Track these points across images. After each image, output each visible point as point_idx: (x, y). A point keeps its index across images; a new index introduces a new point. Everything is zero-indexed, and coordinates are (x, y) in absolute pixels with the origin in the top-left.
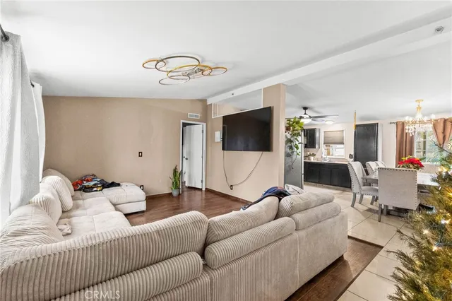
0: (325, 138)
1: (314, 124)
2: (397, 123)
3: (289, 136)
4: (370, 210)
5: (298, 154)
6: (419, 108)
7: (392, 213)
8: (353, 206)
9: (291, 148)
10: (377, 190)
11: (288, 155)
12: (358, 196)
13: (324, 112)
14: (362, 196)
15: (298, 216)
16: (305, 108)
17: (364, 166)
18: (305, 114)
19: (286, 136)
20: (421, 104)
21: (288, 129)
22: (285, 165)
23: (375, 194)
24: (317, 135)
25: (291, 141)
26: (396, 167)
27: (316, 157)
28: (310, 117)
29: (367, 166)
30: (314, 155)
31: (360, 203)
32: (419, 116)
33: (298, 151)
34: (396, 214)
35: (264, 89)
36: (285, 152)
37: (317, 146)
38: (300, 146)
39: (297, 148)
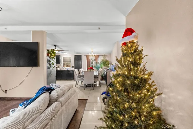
0: (63, 60)
1: (59, 54)
2: (86, 55)
3: (49, 59)
4: (81, 86)
5: (53, 67)
6: (92, 51)
7: (87, 86)
8: (76, 86)
9: (50, 64)
10: (84, 79)
11: (48, 68)
12: (77, 82)
13: (63, 48)
14: (78, 82)
15: (61, 99)
16: (55, 46)
17: (79, 71)
18: (55, 48)
19: (47, 59)
20: (93, 50)
21: (48, 55)
22: (47, 73)
23: (82, 80)
24: (60, 59)
25: (50, 61)
26: (87, 70)
27: (60, 68)
28: (58, 50)
29: (80, 70)
30: (59, 67)
31: (78, 85)
32: (92, 54)
33: (54, 66)
34: (88, 86)
35: (32, 31)
36: (47, 67)
37: (60, 63)
38: (54, 63)
39: (53, 64)
